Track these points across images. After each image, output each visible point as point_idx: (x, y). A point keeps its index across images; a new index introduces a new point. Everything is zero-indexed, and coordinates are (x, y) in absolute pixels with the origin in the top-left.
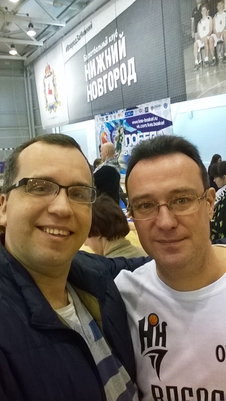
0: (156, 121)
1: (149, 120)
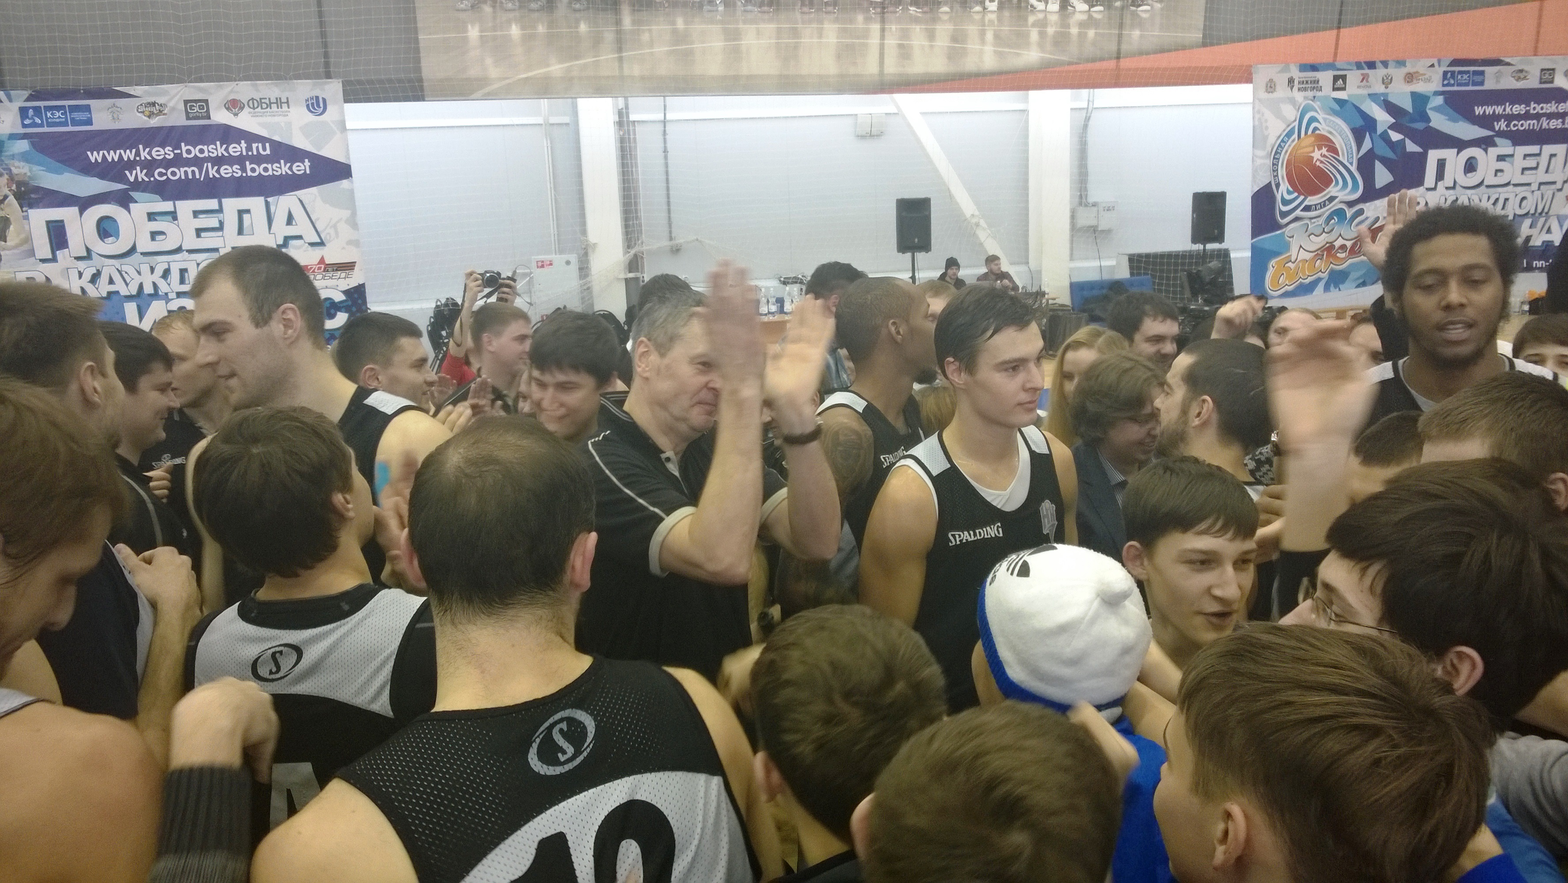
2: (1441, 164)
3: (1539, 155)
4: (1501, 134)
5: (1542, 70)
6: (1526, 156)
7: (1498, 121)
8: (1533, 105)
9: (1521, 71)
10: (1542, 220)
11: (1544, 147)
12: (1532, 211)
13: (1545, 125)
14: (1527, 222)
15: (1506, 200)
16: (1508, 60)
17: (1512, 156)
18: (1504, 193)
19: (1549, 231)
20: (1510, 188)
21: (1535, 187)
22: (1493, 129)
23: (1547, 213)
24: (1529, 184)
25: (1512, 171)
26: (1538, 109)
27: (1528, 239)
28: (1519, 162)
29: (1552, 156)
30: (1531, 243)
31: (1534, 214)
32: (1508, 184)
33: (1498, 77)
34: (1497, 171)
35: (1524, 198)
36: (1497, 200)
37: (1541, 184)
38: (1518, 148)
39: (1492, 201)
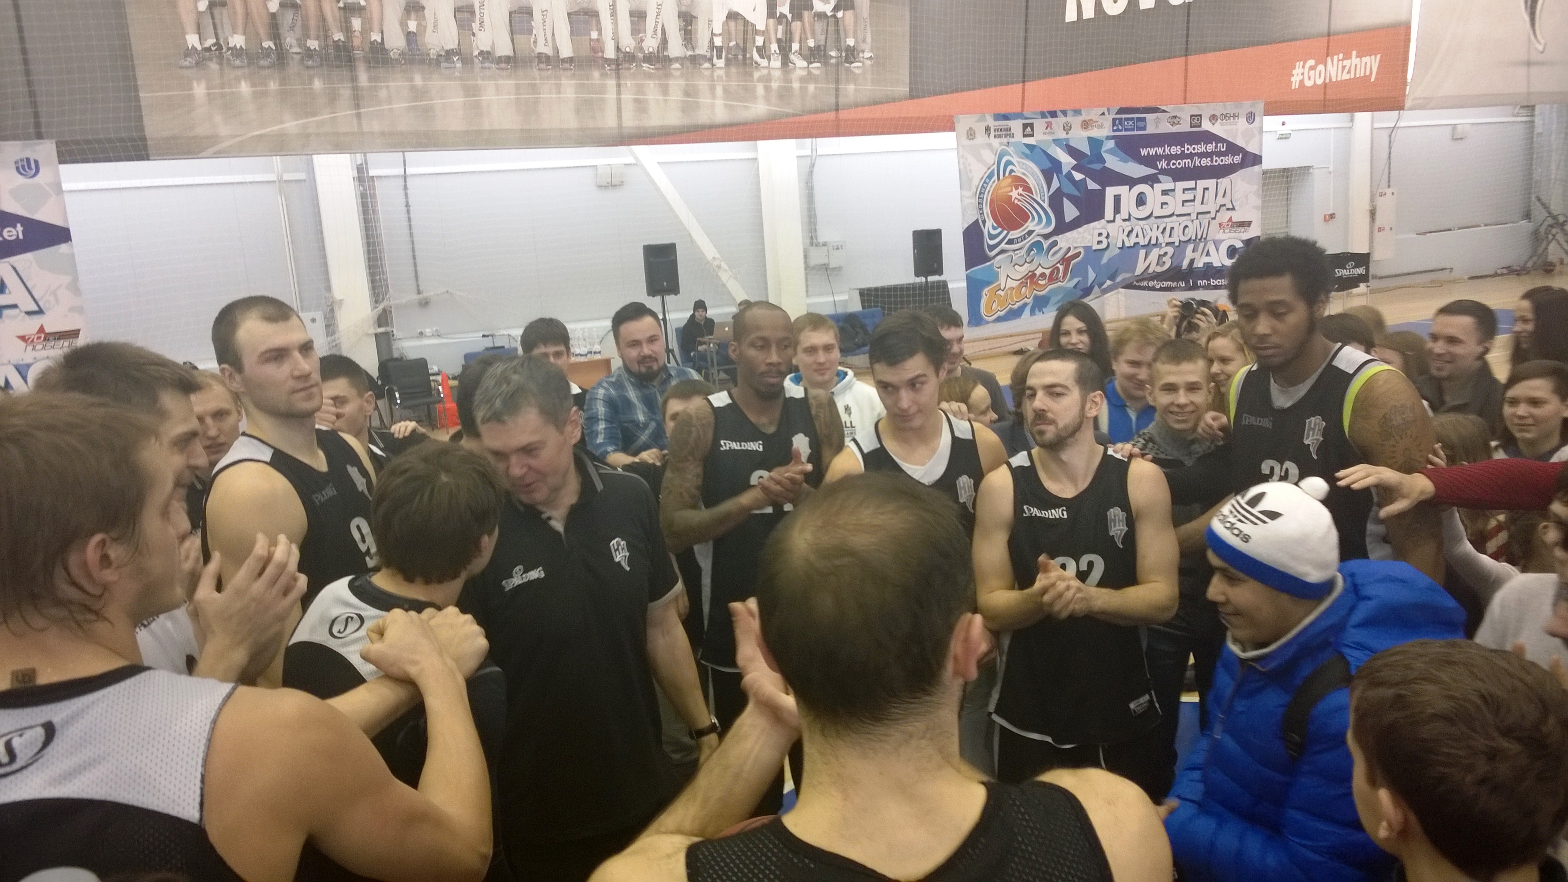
2: (1117, 199)
5: (1191, 116)
9: (1175, 117)
10: (1202, 245)
12: (1193, 238)
14: (1191, 247)
16: (1164, 108)
19: (1208, 254)
23: (1205, 239)
27: (1192, 261)
30: (1195, 266)
31: (1195, 240)
37: (1198, 214)
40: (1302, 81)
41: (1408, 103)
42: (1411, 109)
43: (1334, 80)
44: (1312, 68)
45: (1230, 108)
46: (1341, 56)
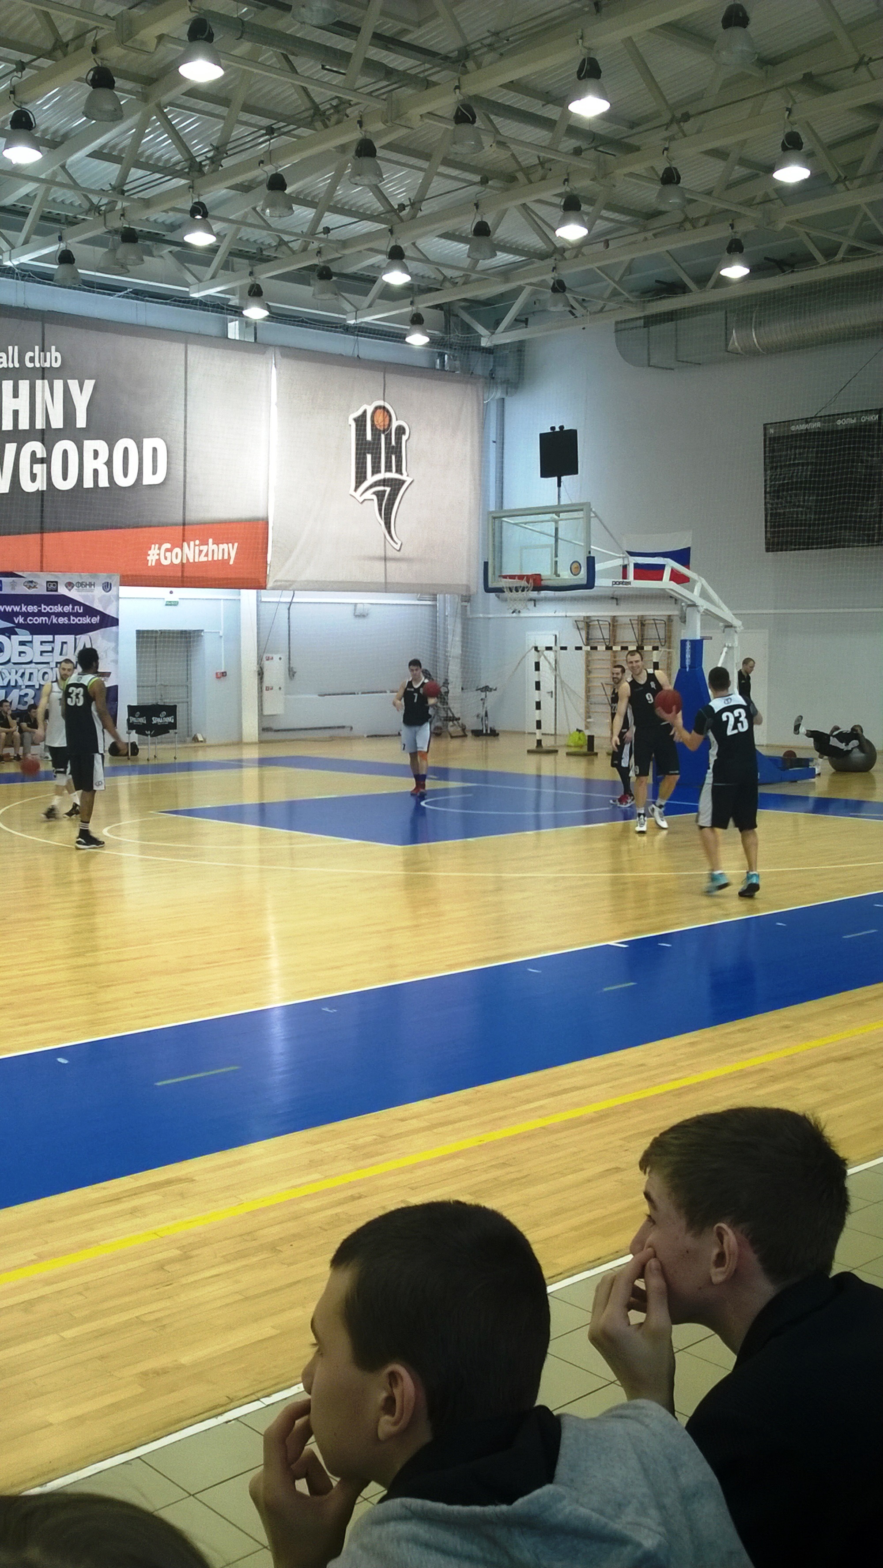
0: (77, 615)
1: (58, 609)
3: (53, 642)
4: (19, 626)
5: (48, 582)
6: (42, 643)
7: (17, 616)
8: (43, 606)
9: (32, 582)
11: (56, 636)
13: (55, 621)
15: (31, 674)
17: (31, 642)
18: (29, 669)
20: (33, 665)
21: (53, 665)
22: (13, 622)
24: (48, 663)
25: (33, 653)
26: (48, 609)
28: (38, 647)
29: (63, 643)
32: (31, 662)
33: (13, 585)
34: (20, 653)
35: (45, 673)
36: (23, 674)
37: (57, 663)
38: (35, 636)
39: (20, 673)
40: (158, 561)
41: (270, 584)
42: (273, 589)
43: (191, 561)
44: (167, 550)
45: (86, 578)
46: (197, 542)
